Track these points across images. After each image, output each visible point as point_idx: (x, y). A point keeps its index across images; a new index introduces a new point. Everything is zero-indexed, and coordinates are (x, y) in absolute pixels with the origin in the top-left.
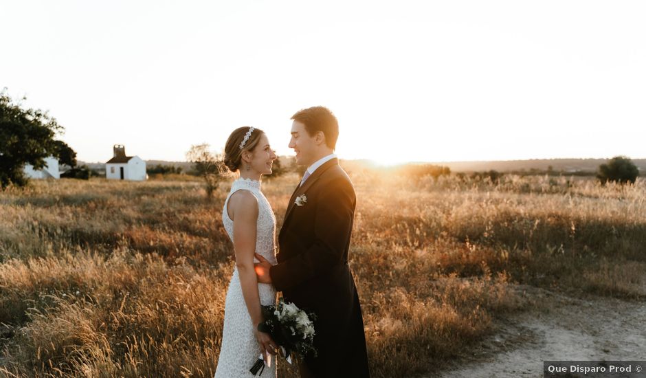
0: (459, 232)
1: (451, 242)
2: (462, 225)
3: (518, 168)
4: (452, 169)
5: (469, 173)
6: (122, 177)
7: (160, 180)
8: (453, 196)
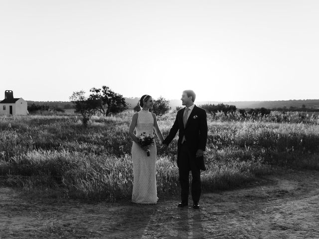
0: (240, 142)
1: (236, 147)
2: (242, 139)
3: (282, 106)
4: (237, 107)
5: (248, 109)
6: (11, 112)
7: (39, 114)
8: (238, 124)
